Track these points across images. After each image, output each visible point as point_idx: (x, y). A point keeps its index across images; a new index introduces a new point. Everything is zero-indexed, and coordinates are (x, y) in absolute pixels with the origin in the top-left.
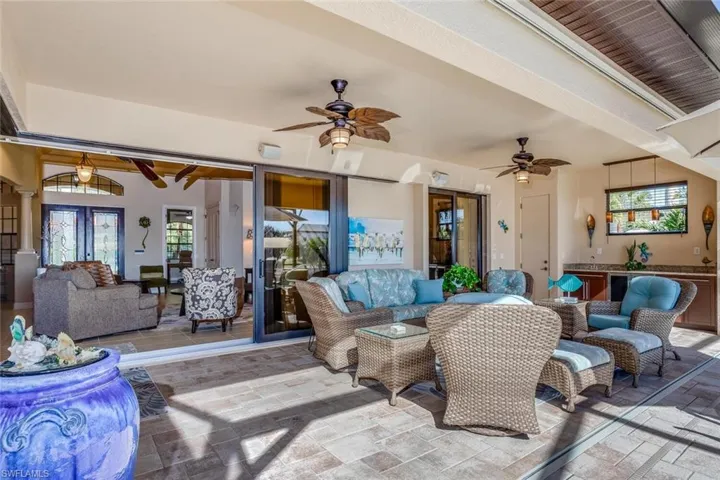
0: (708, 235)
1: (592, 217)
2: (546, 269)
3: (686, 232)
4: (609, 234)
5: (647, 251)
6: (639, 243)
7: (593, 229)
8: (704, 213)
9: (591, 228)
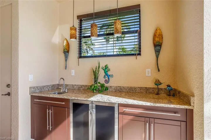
0: (157, 57)
1: (67, 42)
2: (9, 94)
3: (139, 54)
4: (80, 57)
5: (109, 73)
6: (102, 65)
7: (68, 52)
8: (155, 35)
9: (66, 52)
